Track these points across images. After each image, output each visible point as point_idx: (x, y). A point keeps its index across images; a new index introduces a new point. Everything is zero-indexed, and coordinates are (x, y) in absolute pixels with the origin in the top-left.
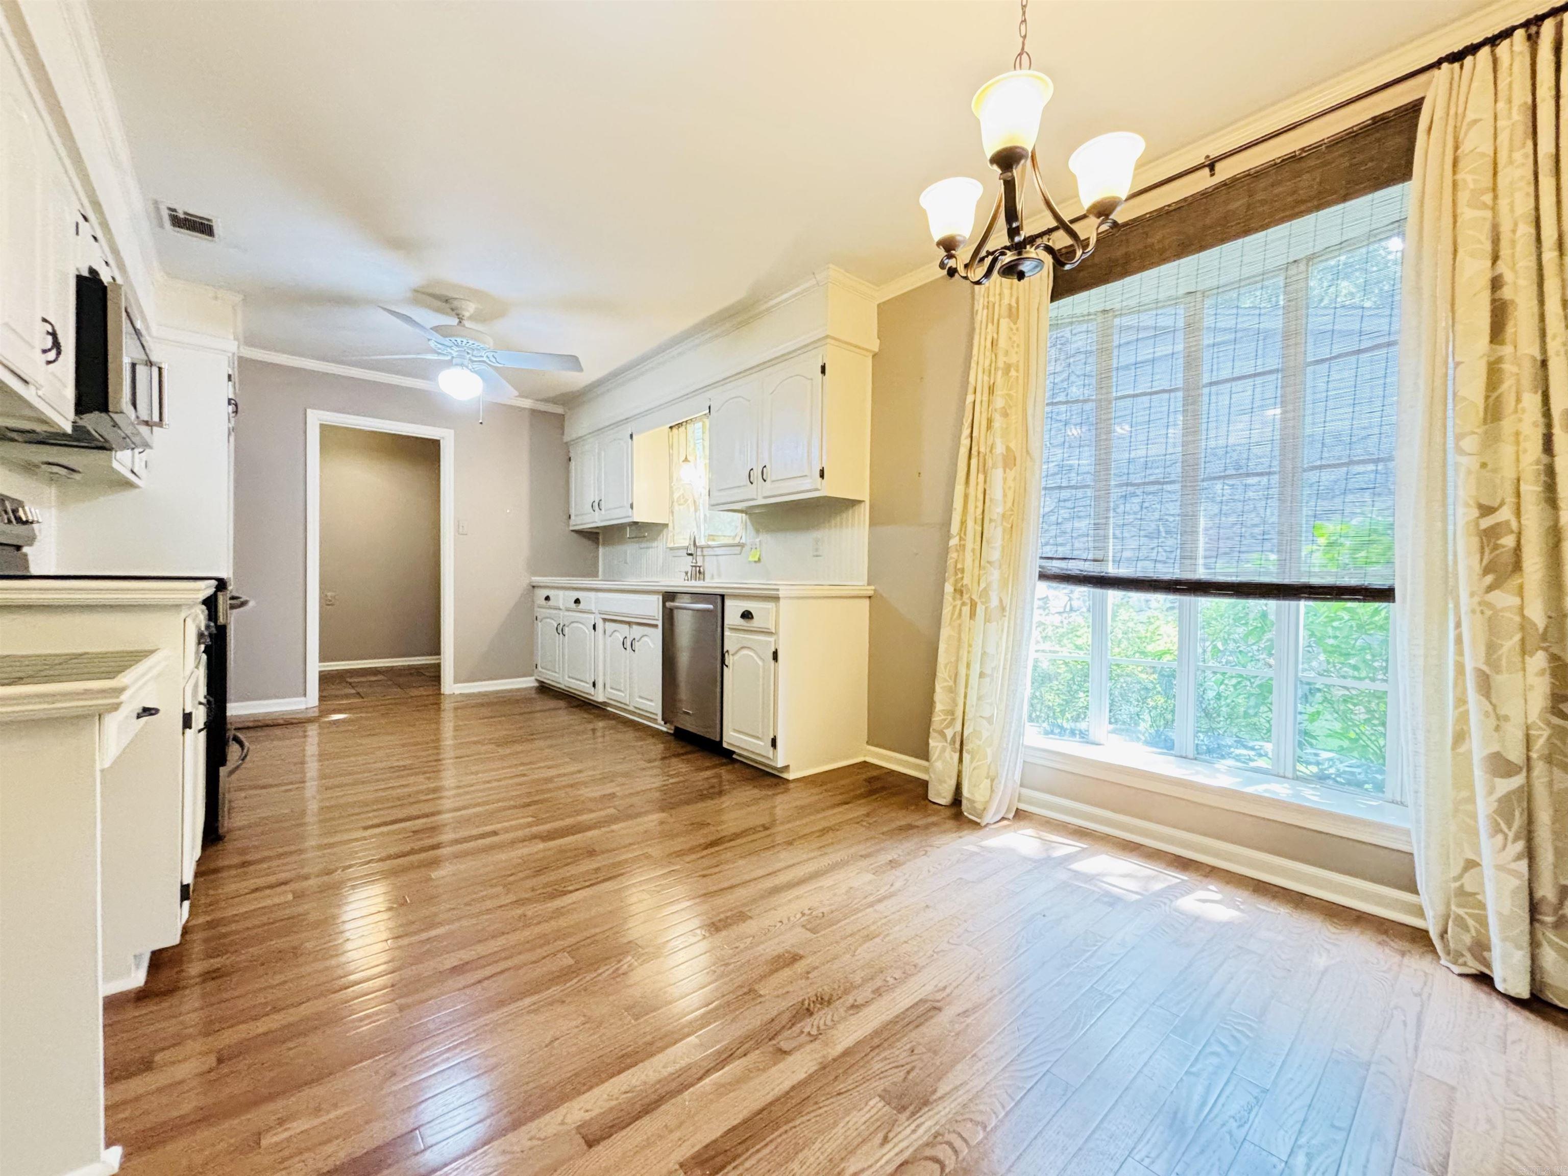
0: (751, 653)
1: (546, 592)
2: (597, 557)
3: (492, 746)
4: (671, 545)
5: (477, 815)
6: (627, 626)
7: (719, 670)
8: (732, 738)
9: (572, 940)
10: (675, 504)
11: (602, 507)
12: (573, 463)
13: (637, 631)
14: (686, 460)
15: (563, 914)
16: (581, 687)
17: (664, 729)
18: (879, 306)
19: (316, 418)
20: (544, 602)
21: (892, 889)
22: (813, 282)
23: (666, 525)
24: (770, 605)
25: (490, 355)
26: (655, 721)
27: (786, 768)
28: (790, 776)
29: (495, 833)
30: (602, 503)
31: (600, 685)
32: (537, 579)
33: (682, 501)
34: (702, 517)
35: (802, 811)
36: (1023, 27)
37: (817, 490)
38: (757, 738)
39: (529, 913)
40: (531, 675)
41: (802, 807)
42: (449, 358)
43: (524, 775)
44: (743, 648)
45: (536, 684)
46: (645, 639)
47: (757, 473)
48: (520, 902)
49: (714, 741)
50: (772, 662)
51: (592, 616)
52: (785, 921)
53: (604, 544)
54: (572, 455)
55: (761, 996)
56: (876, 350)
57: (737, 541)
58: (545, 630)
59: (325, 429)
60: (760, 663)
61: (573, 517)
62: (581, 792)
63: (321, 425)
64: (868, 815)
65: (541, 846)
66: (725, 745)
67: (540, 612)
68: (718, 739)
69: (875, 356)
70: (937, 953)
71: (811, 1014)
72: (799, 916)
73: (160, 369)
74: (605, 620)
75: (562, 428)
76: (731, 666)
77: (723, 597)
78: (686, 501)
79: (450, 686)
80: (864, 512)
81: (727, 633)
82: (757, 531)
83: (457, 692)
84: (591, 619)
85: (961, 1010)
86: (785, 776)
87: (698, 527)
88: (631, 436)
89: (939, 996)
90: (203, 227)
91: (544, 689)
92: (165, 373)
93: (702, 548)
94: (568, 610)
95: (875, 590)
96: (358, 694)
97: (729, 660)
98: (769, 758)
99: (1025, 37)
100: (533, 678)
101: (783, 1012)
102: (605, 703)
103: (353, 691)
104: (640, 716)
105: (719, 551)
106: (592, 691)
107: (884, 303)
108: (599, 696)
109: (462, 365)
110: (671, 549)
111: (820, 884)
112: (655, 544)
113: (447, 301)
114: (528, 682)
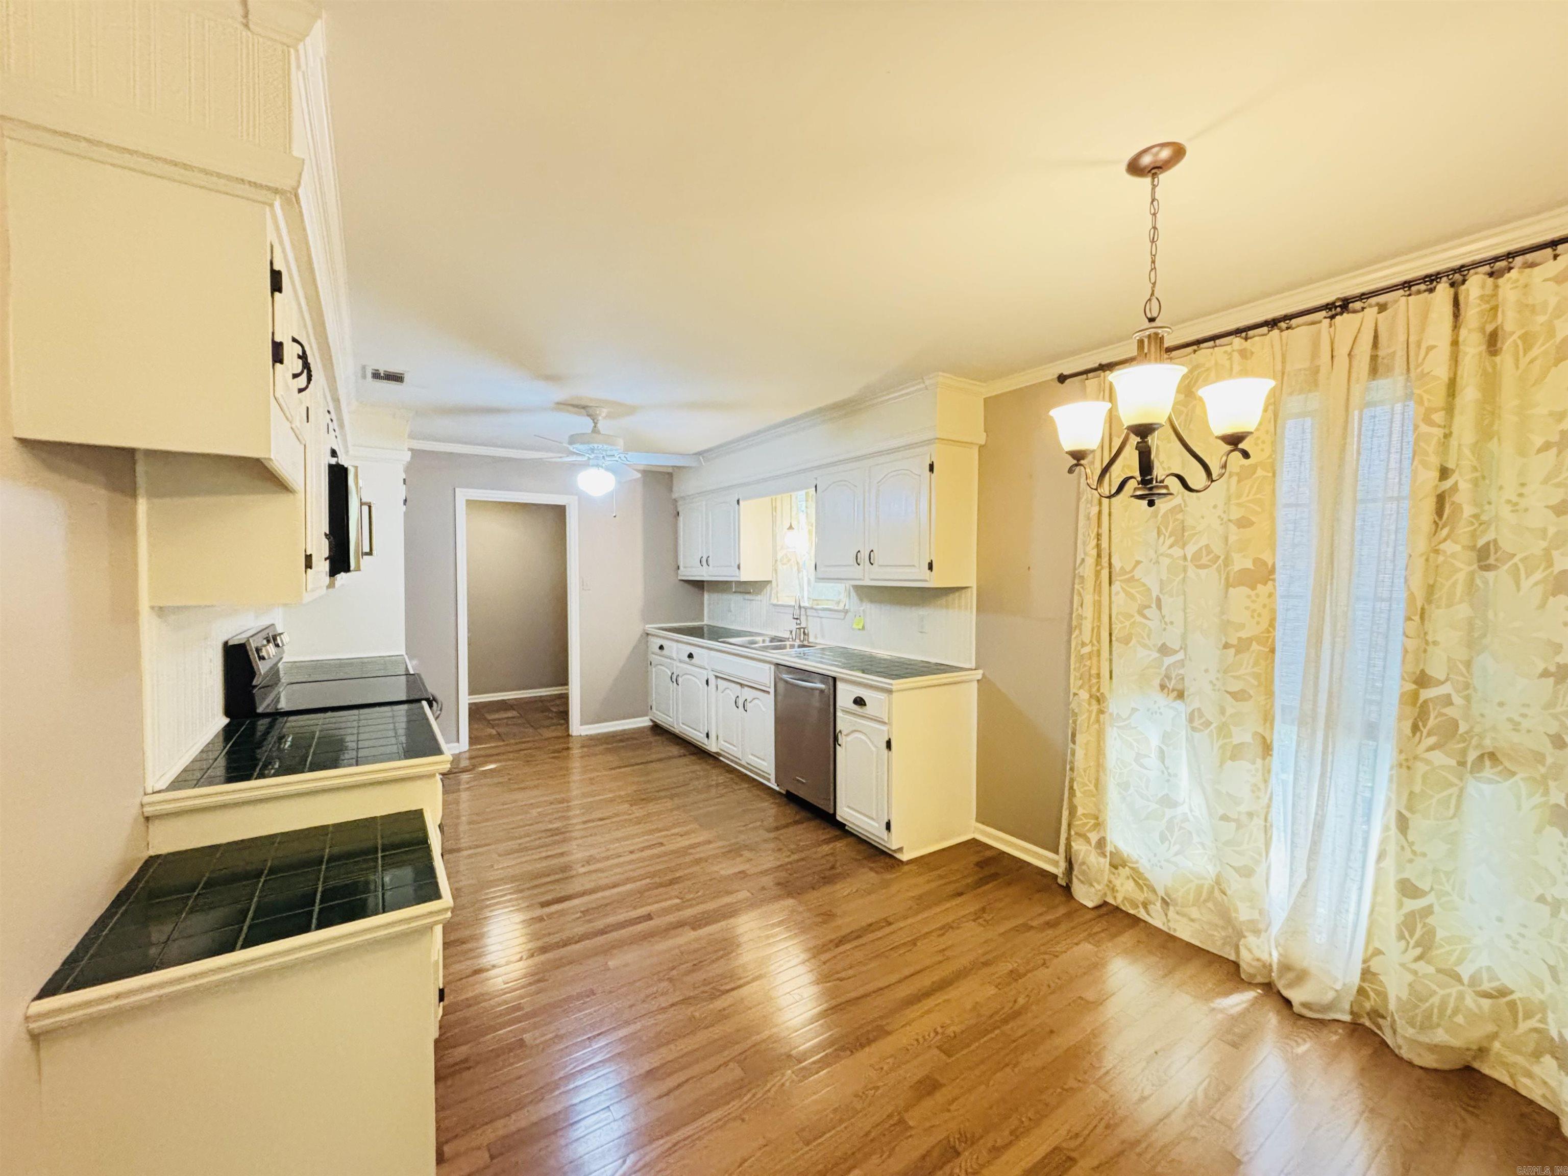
0: (863, 737)
1: (661, 642)
2: (702, 604)
3: (626, 806)
4: (775, 602)
5: (630, 894)
6: (738, 687)
7: (832, 750)
8: (844, 813)
9: (738, 1049)
10: (779, 563)
11: (710, 562)
12: (681, 518)
13: (747, 693)
14: (791, 527)
15: (726, 1017)
16: (697, 736)
17: (777, 789)
18: (985, 400)
19: (463, 495)
20: (658, 650)
21: (1017, 1007)
22: (922, 386)
23: (769, 582)
24: (882, 696)
25: (623, 456)
26: (769, 780)
27: (900, 850)
28: (904, 857)
29: (649, 917)
30: (710, 559)
31: (713, 736)
32: (650, 628)
33: (785, 561)
34: (805, 579)
35: (922, 902)
36: (1153, 273)
37: (926, 581)
38: (872, 819)
39: (697, 1014)
40: (646, 715)
41: (920, 897)
42: (586, 459)
43: (662, 844)
44: (855, 731)
45: (651, 724)
46: (756, 701)
47: (864, 555)
48: (686, 1001)
49: (828, 813)
50: (886, 751)
51: (705, 672)
52: (921, 1040)
53: (709, 591)
54: (680, 509)
55: (911, 1128)
56: (983, 443)
57: (841, 607)
58: (659, 676)
59: (469, 503)
60: (874, 749)
61: (681, 568)
62: (716, 868)
63: (467, 501)
64: (983, 910)
65: (693, 934)
66: (838, 818)
67: (655, 658)
68: (832, 812)
69: (981, 447)
70: (1067, 1090)
71: (958, 1154)
72: (932, 1035)
73: (370, 507)
74: (717, 677)
75: (670, 489)
76: (843, 745)
77: (834, 679)
78: (789, 561)
79: (578, 728)
80: (972, 597)
81: (839, 714)
82: (861, 600)
83: (583, 734)
84: (705, 675)
85: (1096, 1163)
86: (898, 856)
87: (802, 589)
88: (738, 502)
89: (1073, 1144)
90: (396, 378)
91: (657, 729)
92: (373, 509)
93: (806, 608)
94: (681, 661)
95: (983, 675)
96: (499, 737)
97: (841, 739)
98: (883, 840)
99: (1154, 284)
100: (647, 718)
101: (933, 1147)
102: (717, 753)
103: (494, 732)
104: (751, 771)
105: (822, 614)
106: (705, 740)
107: (990, 398)
108: (713, 747)
109: (598, 466)
110: (775, 605)
111: (946, 997)
112: (759, 597)
113: (584, 407)
114: (643, 722)
